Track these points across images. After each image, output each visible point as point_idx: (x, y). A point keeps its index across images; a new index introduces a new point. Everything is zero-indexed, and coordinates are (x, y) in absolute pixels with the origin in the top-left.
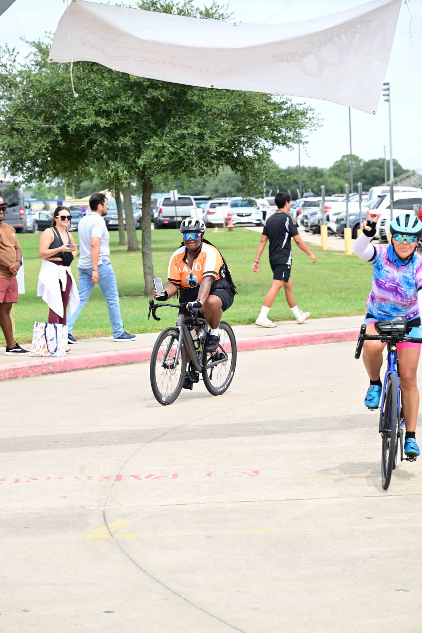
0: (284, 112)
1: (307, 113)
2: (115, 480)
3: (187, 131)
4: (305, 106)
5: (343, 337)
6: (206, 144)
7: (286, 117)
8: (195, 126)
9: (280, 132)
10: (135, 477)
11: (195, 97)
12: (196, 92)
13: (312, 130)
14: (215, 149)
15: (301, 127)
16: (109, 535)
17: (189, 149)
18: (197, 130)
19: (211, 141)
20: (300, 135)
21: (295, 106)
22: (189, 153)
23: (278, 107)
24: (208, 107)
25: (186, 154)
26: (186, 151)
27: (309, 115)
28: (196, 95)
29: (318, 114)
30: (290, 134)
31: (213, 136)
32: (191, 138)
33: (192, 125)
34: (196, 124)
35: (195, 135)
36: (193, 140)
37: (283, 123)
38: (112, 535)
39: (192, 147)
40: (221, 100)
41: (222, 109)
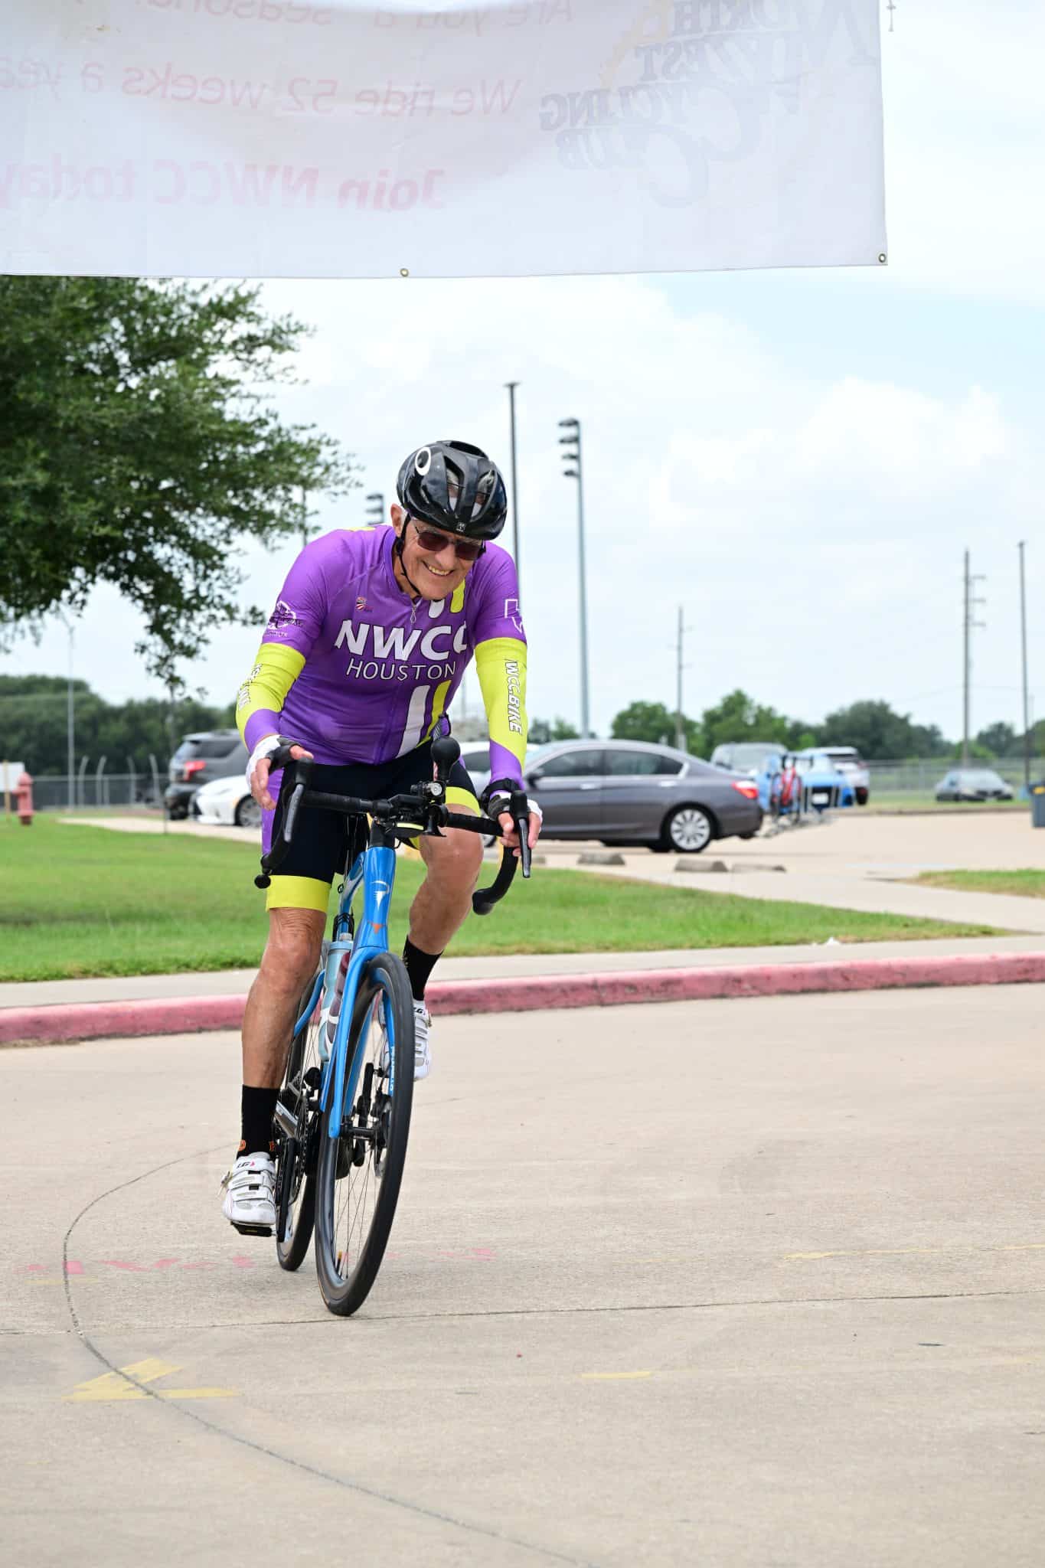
0: (260, 447)
1: (318, 452)
2: (66, 1274)
3: (14, 478)
4: (314, 434)
5: (478, 1001)
6: (63, 517)
7: (266, 458)
8: (36, 467)
9: (248, 498)
10: (124, 1265)
11: (36, 393)
12: (40, 381)
13: (336, 494)
14: (86, 529)
15: (307, 484)
16: (141, 1391)
17: (20, 529)
18: (41, 478)
19: (77, 506)
20: (298, 510)
21: (288, 432)
22: (19, 542)
23: (244, 433)
24: (69, 418)
25: (11, 541)
26: (10, 533)
27: (325, 455)
28: (38, 388)
29: (348, 455)
30: (275, 507)
31: (83, 496)
32: (23, 499)
33: (29, 466)
34: (39, 462)
35: (34, 493)
36: (30, 505)
37: (262, 471)
38: (149, 1393)
39: (24, 524)
40: (105, 403)
41: (105, 426)
